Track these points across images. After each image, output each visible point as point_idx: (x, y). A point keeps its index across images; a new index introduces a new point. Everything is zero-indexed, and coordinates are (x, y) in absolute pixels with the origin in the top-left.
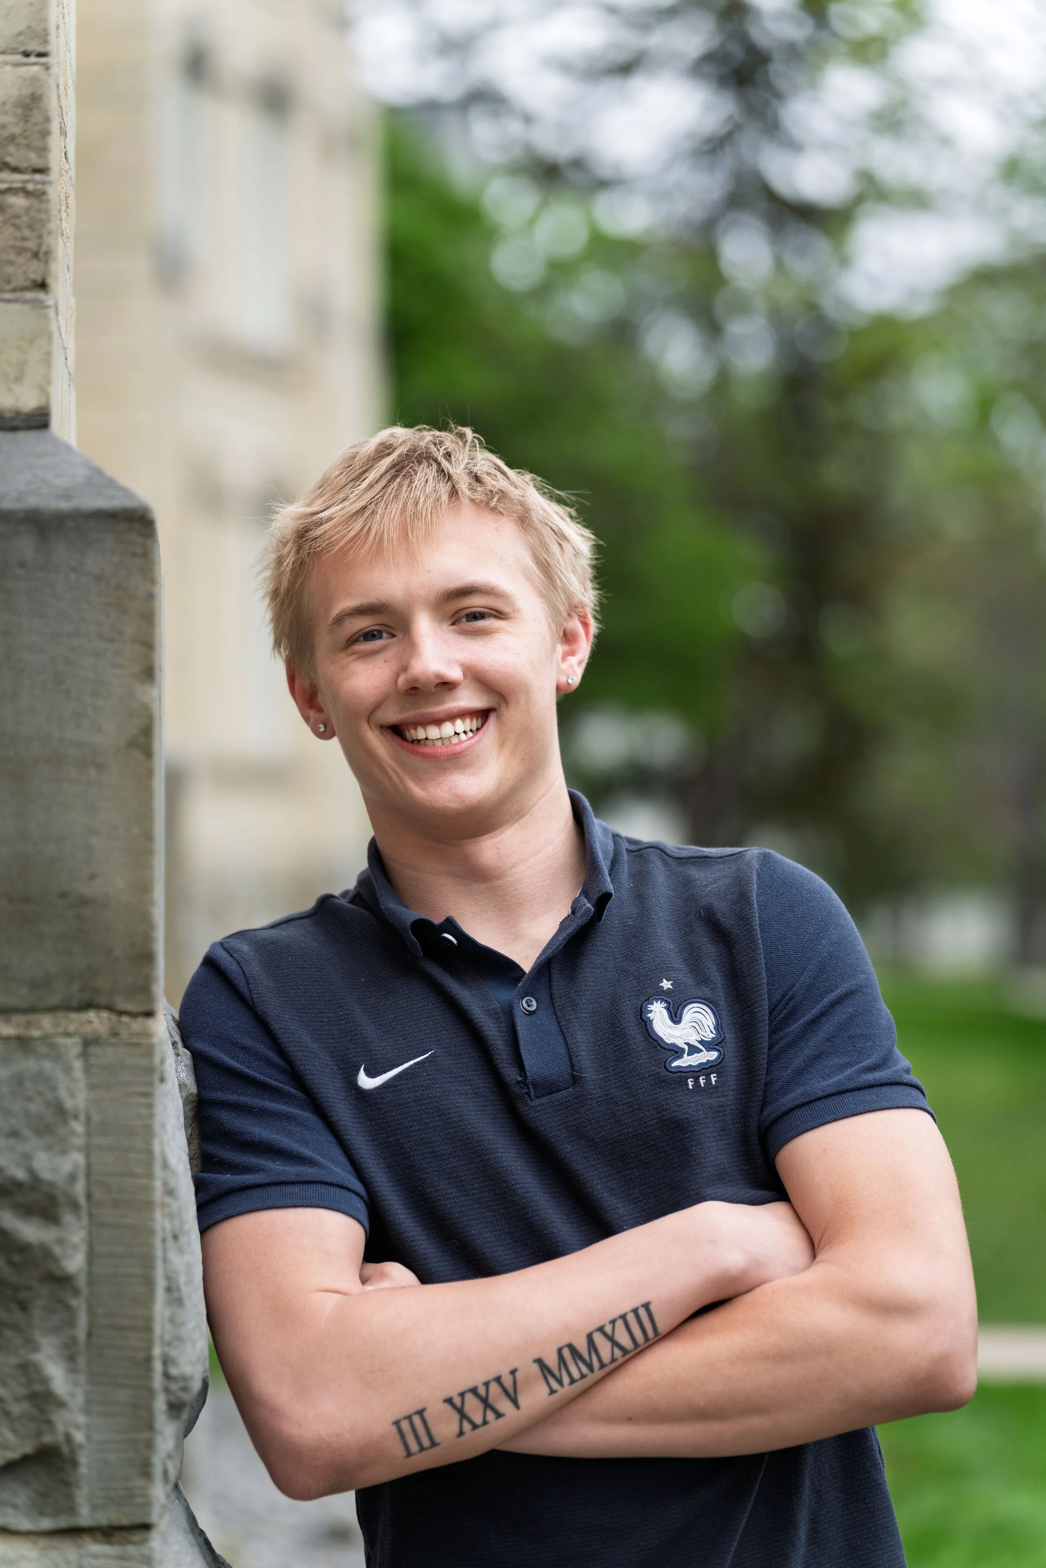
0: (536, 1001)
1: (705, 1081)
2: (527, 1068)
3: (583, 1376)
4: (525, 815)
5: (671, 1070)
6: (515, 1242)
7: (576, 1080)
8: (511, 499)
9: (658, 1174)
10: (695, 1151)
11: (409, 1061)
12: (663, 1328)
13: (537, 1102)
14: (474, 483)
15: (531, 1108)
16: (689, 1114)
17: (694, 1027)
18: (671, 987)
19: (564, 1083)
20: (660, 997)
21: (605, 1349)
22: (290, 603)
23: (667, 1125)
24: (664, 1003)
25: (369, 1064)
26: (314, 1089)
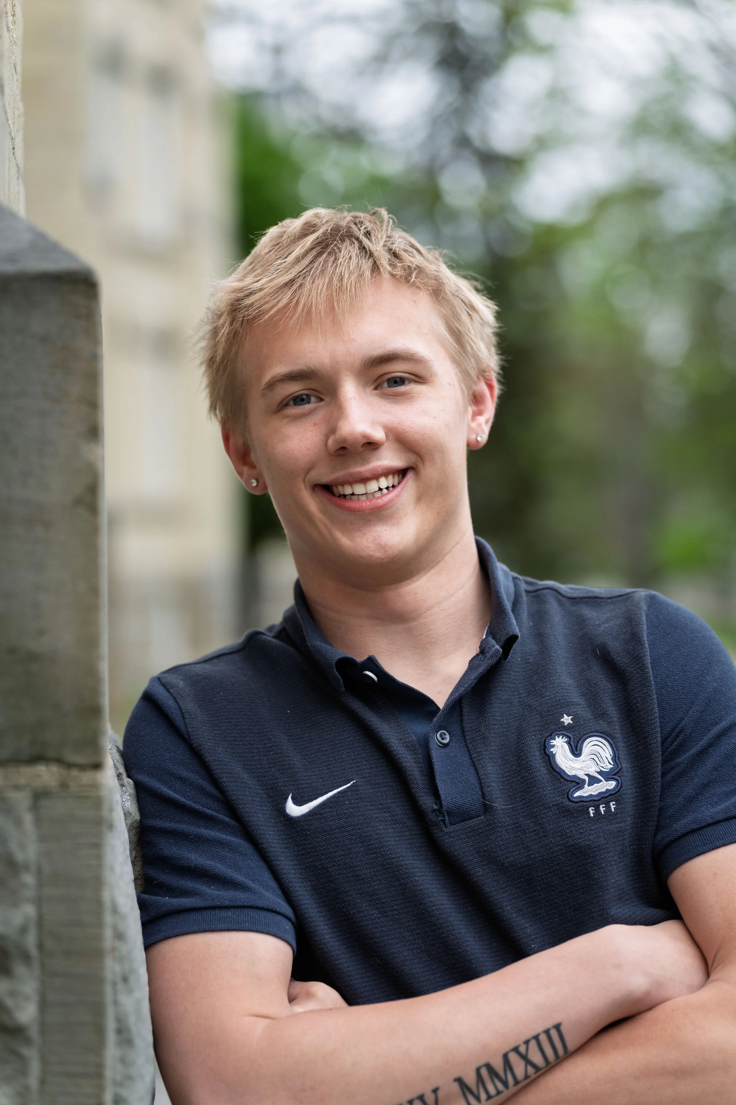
0: (449, 734)
1: (604, 809)
2: (443, 797)
3: (499, 1093)
4: (439, 562)
5: (573, 800)
6: (431, 959)
7: (487, 808)
8: (427, 276)
9: (562, 895)
10: (597, 875)
11: (333, 790)
12: (571, 1046)
13: (451, 828)
14: (393, 259)
15: (445, 835)
16: (591, 840)
17: (593, 759)
18: (572, 722)
19: (476, 811)
20: (562, 732)
21: (519, 1068)
22: (224, 371)
23: (571, 851)
24: (565, 738)
25: (296, 793)
26: (245, 817)
